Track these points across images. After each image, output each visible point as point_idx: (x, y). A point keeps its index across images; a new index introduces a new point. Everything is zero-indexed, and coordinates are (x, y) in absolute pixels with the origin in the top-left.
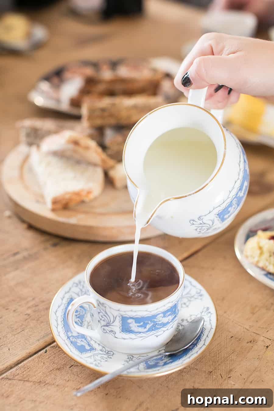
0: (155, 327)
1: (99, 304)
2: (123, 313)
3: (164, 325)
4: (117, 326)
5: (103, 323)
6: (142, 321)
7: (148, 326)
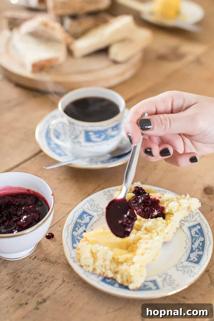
0: (107, 138)
1: (70, 123)
2: (86, 128)
3: (113, 137)
4: (82, 138)
5: (73, 137)
6: (98, 133)
7: (103, 137)
